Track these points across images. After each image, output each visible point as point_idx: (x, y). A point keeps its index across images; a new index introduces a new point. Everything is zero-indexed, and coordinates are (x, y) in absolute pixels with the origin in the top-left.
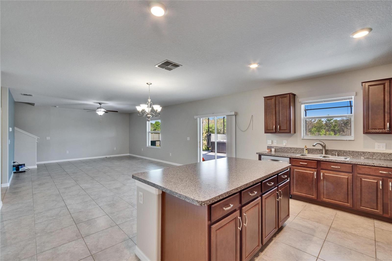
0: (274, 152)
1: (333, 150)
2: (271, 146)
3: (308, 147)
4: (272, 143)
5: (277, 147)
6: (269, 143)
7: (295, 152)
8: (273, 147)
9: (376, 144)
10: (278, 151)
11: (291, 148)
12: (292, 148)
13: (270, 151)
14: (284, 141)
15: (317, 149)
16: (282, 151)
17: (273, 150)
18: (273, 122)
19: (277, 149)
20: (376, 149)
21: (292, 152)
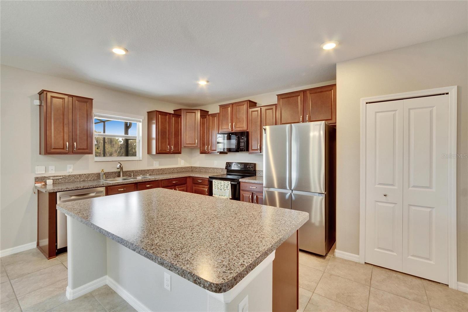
0: (52, 185)
1: (127, 171)
2: (45, 177)
3: (105, 171)
4: (45, 172)
5: (57, 176)
6: (40, 171)
7: (86, 180)
8: (48, 178)
9: (154, 162)
10: (59, 183)
11: (80, 175)
12: (82, 174)
13: (44, 185)
14: (68, 166)
15: (112, 172)
16: (65, 181)
17: (49, 182)
18: (63, 136)
19: (57, 179)
20: (154, 166)
21: (81, 180)
